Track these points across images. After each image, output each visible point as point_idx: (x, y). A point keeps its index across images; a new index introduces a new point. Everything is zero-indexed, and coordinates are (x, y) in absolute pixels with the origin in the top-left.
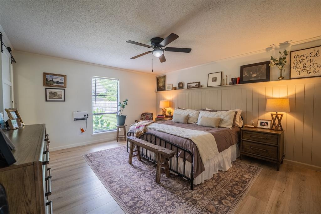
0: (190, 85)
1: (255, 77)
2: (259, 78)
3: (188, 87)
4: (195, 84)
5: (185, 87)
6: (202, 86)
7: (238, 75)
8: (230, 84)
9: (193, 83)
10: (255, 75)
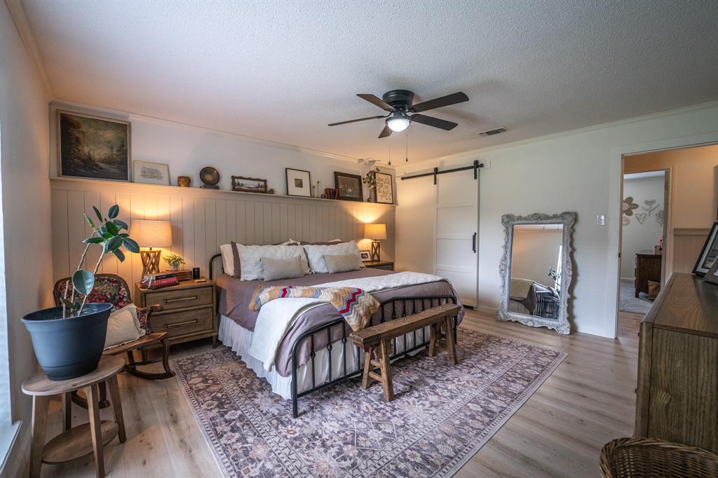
0: (241, 181)
1: (350, 193)
2: (354, 196)
3: (236, 187)
4: (256, 183)
5: (225, 183)
6: (272, 191)
7: (331, 185)
8: (322, 197)
9: (250, 179)
10: (350, 190)
